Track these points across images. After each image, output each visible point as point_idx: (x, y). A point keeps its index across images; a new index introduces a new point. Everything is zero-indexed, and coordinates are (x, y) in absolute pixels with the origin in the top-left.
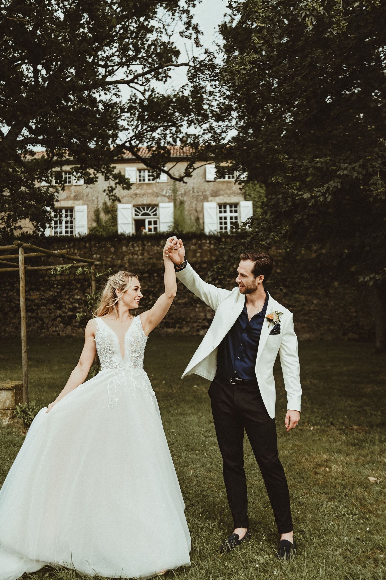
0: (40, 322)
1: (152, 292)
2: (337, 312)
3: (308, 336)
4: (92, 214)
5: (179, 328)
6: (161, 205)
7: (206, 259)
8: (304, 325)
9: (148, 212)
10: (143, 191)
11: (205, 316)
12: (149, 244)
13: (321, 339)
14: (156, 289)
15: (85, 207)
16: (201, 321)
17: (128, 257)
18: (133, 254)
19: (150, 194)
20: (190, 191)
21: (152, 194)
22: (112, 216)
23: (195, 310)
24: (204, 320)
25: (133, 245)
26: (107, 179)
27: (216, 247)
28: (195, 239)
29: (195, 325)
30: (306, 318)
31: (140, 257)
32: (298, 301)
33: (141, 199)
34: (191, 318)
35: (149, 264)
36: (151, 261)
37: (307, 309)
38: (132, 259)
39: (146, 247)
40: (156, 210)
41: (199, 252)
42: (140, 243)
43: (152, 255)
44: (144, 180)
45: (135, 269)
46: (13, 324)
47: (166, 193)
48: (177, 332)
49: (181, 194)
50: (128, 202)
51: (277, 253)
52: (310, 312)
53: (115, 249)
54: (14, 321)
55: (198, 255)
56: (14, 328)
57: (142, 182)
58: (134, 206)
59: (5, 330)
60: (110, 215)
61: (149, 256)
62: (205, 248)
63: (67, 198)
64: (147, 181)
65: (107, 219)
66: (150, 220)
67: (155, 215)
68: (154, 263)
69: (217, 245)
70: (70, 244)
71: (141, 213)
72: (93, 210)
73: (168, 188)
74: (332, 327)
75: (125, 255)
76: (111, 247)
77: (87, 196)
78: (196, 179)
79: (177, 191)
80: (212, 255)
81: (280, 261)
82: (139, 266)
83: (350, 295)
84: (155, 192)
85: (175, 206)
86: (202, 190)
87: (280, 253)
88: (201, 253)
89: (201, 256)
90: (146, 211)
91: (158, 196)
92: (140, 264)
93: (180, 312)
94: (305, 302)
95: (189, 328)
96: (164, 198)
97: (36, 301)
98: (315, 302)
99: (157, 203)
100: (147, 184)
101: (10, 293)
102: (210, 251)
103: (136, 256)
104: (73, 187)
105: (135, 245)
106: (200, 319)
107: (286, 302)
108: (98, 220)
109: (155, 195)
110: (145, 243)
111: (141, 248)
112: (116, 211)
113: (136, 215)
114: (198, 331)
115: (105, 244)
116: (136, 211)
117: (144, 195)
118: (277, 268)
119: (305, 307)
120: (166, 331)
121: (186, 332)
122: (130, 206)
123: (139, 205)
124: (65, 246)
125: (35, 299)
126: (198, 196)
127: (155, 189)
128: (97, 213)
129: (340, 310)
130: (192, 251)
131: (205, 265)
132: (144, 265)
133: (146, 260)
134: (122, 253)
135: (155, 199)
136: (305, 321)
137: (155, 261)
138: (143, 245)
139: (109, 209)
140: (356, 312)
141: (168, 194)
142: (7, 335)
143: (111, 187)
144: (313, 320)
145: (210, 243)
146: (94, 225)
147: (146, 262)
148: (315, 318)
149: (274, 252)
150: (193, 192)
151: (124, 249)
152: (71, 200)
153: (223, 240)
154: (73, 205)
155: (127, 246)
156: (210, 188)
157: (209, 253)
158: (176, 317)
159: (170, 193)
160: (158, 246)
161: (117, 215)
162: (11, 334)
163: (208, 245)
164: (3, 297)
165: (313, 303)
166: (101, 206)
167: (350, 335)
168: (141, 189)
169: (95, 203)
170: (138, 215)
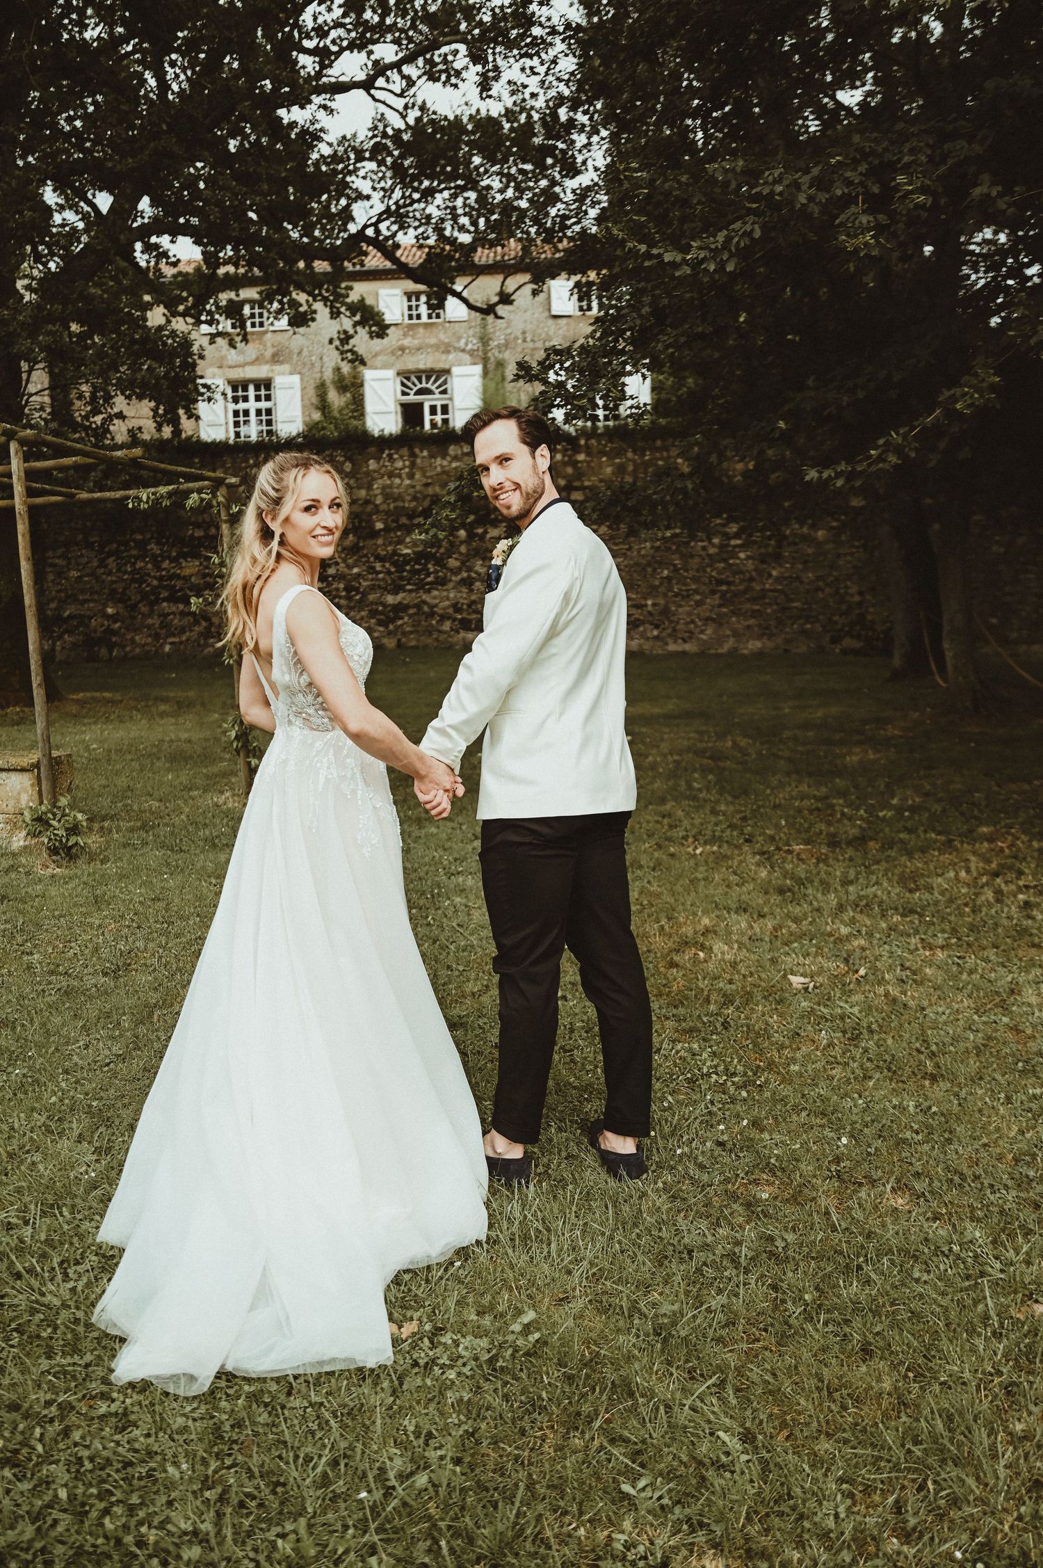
0: (204, 624)
1: (433, 556)
2: (821, 595)
3: (758, 644)
4: (311, 392)
6: (455, 370)
8: (752, 622)
9: (429, 386)
10: (416, 342)
12: (425, 453)
13: (786, 651)
14: (442, 550)
15: (296, 379)
17: (380, 481)
18: (391, 475)
19: (432, 346)
20: (516, 338)
21: (436, 347)
22: (354, 398)
25: (390, 456)
26: (335, 314)
30: (756, 607)
31: (407, 482)
32: (741, 572)
33: (414, 359)
35: (425, 497)
36: (430, 491)
37: (758, 588)
38: (390, 486)
39: (419, 461)
40: (445, 382)
42: (405, 451)
43: (431, 477)
44: (419, 317)
45: (396, 508)
46: (149, 627)
47: (466, 344)
49: (498, 346)
50: (385, 366)
52: (763, 594)
53: (354, 465)
54: (150, 621)
56: (150, 636)
57: (415, 321)
58: (398, 374)
59: (133, 641)
60: (348, 395)
61: (425, 481)
63: (257, 359)
64: (424, 319)
65: (342, 404)
66: (433, 403)
67: (444, 392)
68: (436, 495)
69: (569, 453)
70: (257, 457)
71: (415, 389)
72: (311, 385)
73: (471, 332)
74: (809, 626)
75: (374, 479)
76: (344, 463)
77: (300, 353)
78: (529, 313)
79: (490, 339)
82: (404, 501)
83: (849, 558)
84: (444, 343)
85: (485, 373)
86: (543, 336)
90: (424, 385)
91: (448, 352)
92: (408, 498)
94: (754, 574)
96: (461, 354)
97: (193, 579)
98: (774, 573)
99: (447, 367)
100: (426, 325)
101: (140, 564)
103: (397, 481)
104: (269, 335)
105: (396, 456)
107: (714, 574)
108: (323, 406)
109: (443, 348)
110: (417, 450)
111: (407, 463)
112: (362, 385)
113: (404, 393)
115: (331, 455)
116: (403, 384)
117: (418, 349)
119: (753, 584)
120: (464, 639)
122: (390, 373)
123: (410, 372)
124: (247, 461)
125: (191, 576)
126: (533, 349)
127: (442, 336)
128: (321, 389)
129: (828, 590)
132: (415, 498)
133: (418, 488)
134: (368, 473)
135: (444, 357)
136: (754, 614)
137: (437, 489)
138: (413, 455)
139: (347, 382)
140: (860, 593)
141: (470, 347)
142: (138, 650)
143: (345, 332)
144: (769, 611)
146: (317, 416)
147: (420, 492)
148: (775, 607)
150: (524, 341)
151: (372, 464)
152: (267, 362)
153: (582, 442)
154: (270, 375)
155: (378, 459)
156: (561, 332)
159: (474, 343)
160: (444, 458)
161: (362, 395)
162: (147, 648)
164: (126, 572)
165: (770, 575)
166: (328, 375)
167: (847, 642)
168: (413, 337)
169: (317, 369)
170: (408, 394)
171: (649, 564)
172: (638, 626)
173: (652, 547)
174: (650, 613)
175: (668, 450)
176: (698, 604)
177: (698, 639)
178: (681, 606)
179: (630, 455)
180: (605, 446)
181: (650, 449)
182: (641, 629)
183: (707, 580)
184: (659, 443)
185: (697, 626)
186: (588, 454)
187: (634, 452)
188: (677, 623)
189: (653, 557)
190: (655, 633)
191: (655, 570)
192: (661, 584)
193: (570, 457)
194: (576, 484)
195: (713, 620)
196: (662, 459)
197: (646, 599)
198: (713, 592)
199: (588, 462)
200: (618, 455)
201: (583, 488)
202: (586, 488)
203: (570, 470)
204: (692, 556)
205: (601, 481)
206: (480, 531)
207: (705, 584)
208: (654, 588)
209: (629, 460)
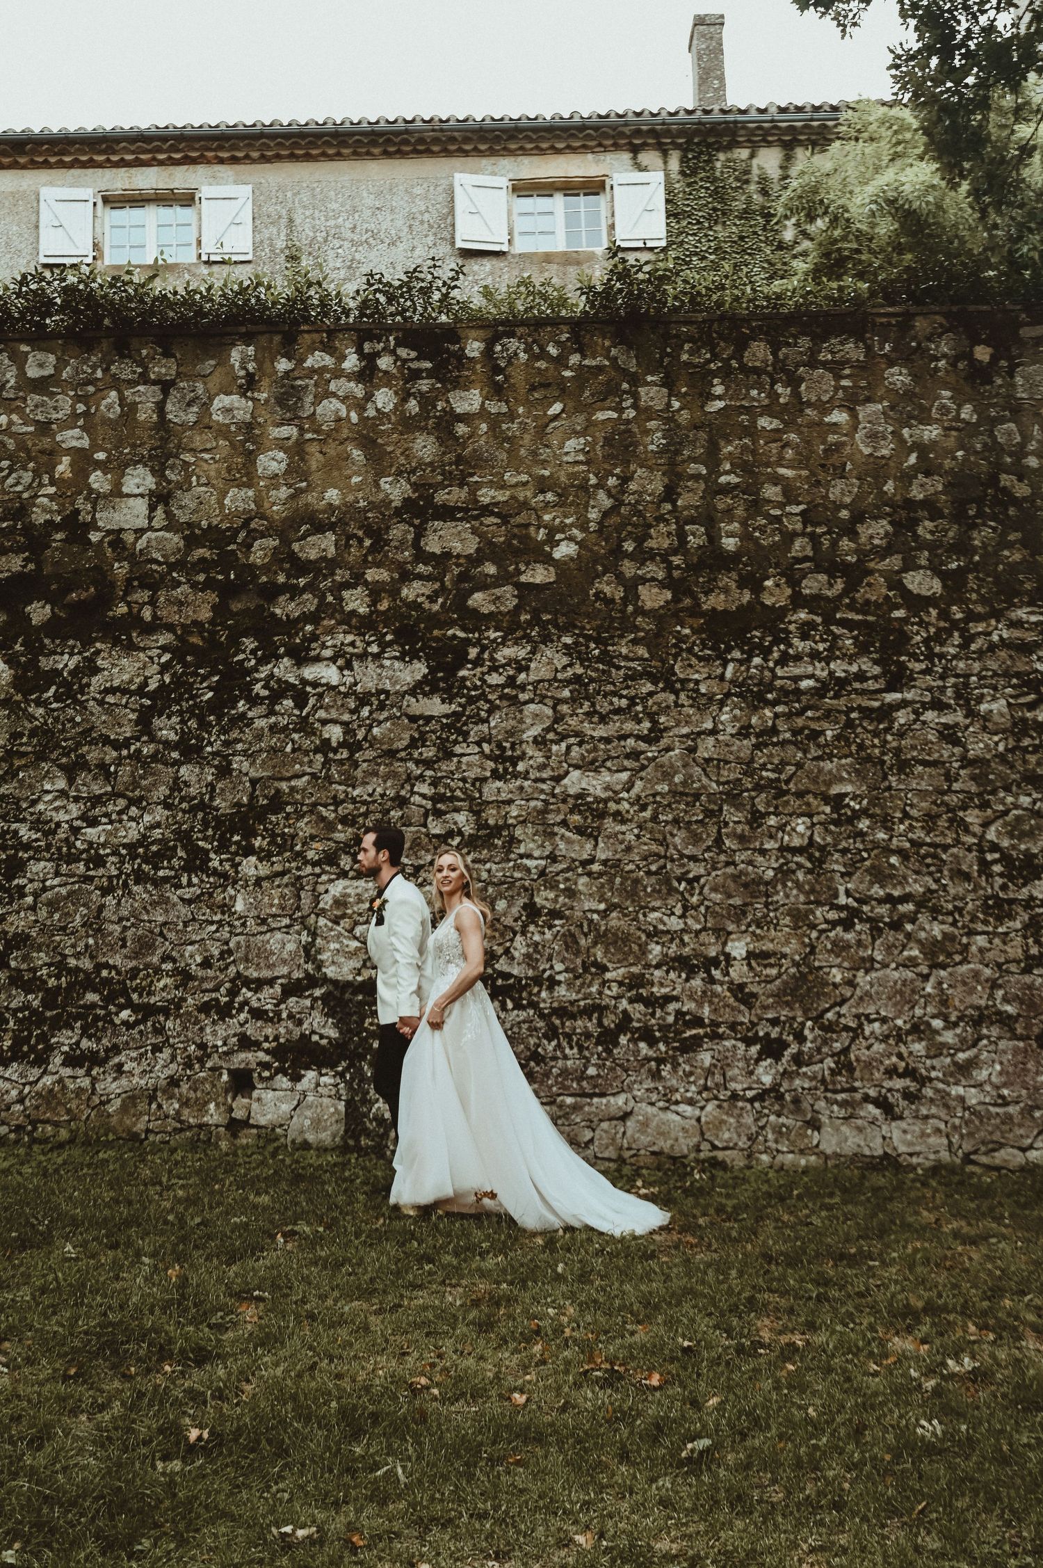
5: (72, 1060)
7: (333, 495)
11: (309, 952)
16: (265, 999)
23: (226, 908)
24: (293, 989)
27: (413, 406)
28: (248, 339)
29: (218, 1034)
34: (184, 977)
41: (281, 444)
48: (49, 1097)
51: (904, 448)
55: (272, 462)
62: (330, 408)
69: (424, 385)
80: (378, 461)
81: (930, 507)
87: (921, 448)
88: (297, 451)
89: (297, 470)
93: (95, 924)
95: (163, 1067)
102: (367, 437)
106: (258, 985)
114: (242, 1082)
118: (910, 565)
121: (131, 1099)
130: (223, 431)
131: (323, 545)
145: (367, 374)
149: (873, 436)
153: (474, 348)
157: (357, 454)
158: (60, 967)
163: (358, 390)
171: (733, 796)
172: (691, 1046)
173: (744, 732)
174: (738, 990)
175: (794, 382)
176: (939, 954)
177: (943, 1099)
178: (868, 964)
179: (652, 395)
180: (561, 361)
181: (726, 374)
182: (706, 1058)
183: (970, 862)
184: (759, 352)
185: (937, 1050)
186: (497, 391)
187: (669, 383)
188: (857, 1032)
189: (749, 767)
190: (766, 1075)
191: (756, 818)
192: (784, 873)
193: (427, 402)
194: (453, 495)
195: (1006, 1021)
196: (768, 411)
197: (722, 935)
198: (999, 909)
199: (495, 422)
200: (609, 394)
201: (473, 511)
202: (486, 510)
203: (425, 447)
204: (903, 766)
205: (543, 485)
206: (67, 662)
207: (961, 875)
208: (754, 887)
209: (646, 413)
